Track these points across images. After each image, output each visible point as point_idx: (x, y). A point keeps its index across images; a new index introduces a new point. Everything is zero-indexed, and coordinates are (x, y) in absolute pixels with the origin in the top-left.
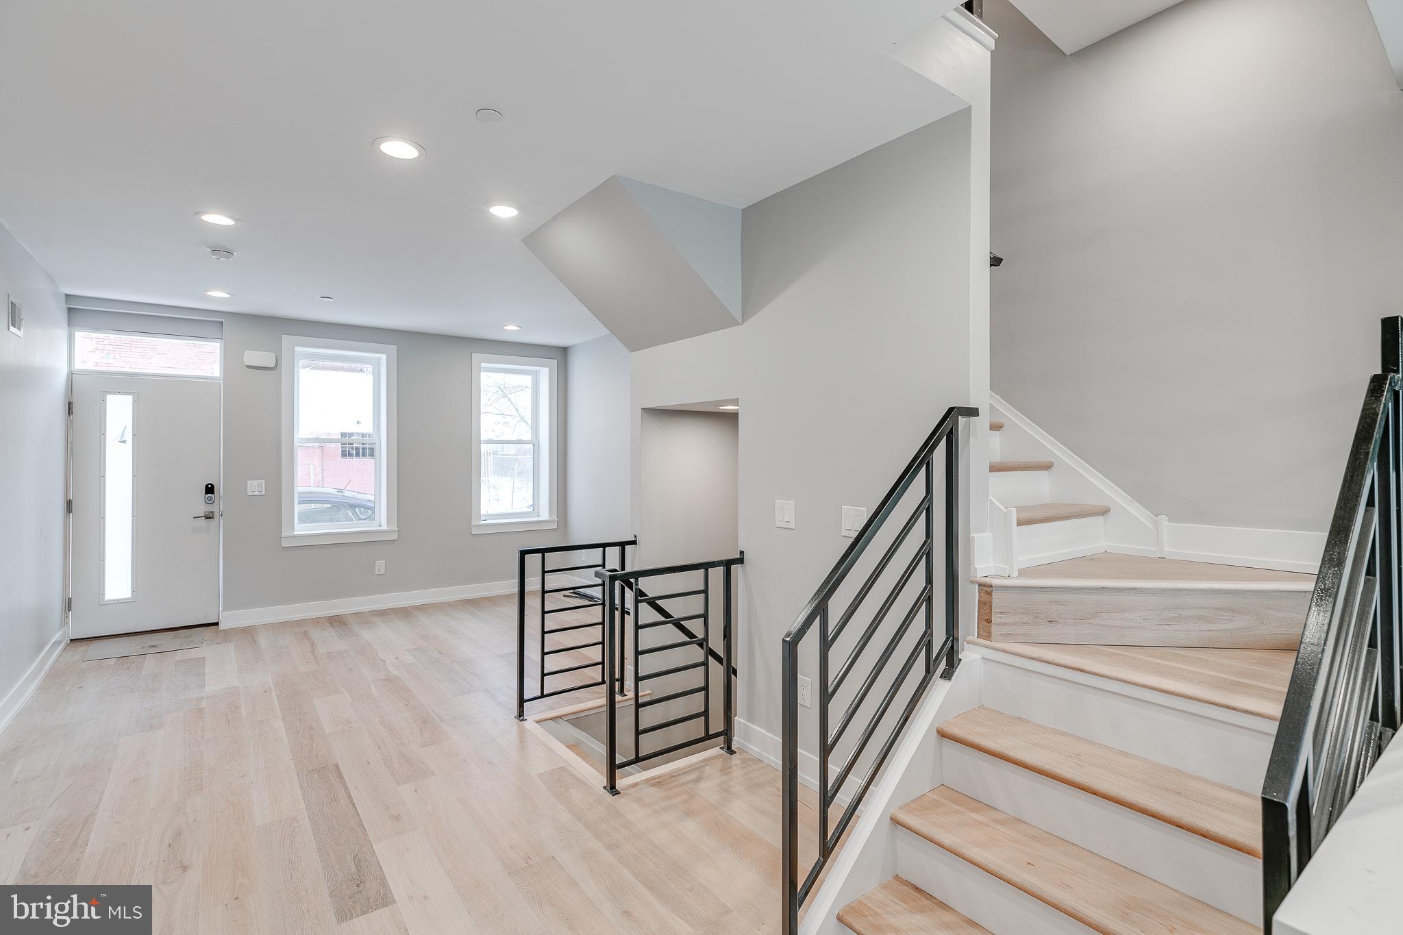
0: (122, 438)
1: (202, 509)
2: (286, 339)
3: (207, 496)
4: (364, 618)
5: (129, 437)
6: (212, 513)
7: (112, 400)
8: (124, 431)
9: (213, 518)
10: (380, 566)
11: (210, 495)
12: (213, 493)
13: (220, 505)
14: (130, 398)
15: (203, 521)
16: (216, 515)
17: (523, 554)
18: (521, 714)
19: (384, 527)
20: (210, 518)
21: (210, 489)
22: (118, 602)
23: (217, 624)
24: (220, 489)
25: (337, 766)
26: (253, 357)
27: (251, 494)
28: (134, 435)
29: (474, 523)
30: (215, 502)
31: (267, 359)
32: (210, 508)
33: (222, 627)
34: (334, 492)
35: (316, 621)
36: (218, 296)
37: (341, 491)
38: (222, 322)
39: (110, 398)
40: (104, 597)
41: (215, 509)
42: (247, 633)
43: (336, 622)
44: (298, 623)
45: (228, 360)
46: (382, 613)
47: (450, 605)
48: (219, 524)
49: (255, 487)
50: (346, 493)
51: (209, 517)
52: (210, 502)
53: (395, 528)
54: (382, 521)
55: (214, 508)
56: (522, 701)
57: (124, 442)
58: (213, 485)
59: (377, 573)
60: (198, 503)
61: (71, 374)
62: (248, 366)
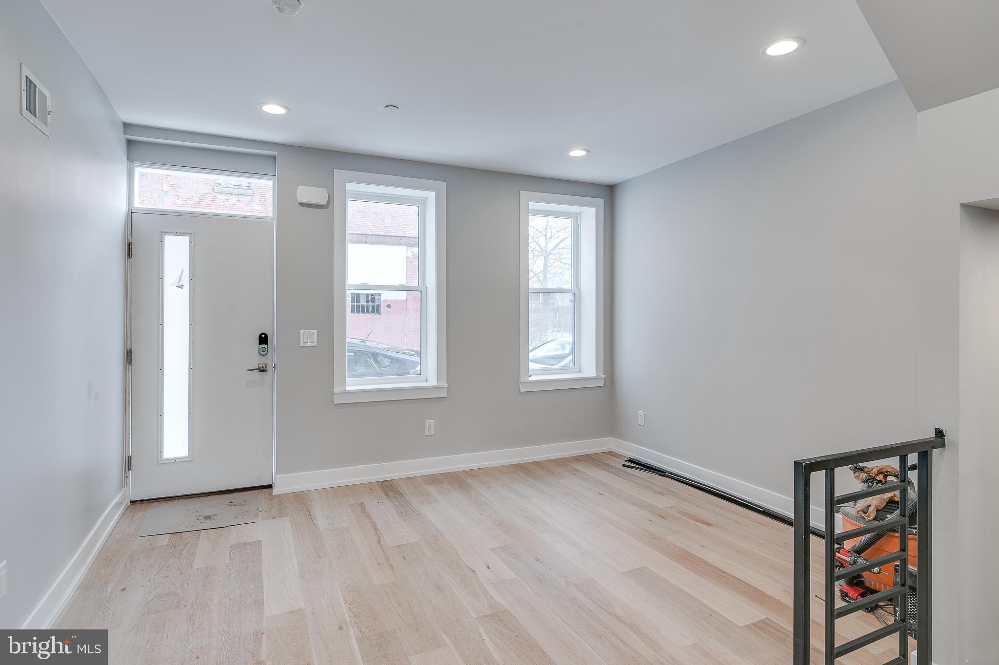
0: (179, 282)
1: (256, 361)
2: (337, 174)
3: (261, 346)
4: (418, 485)
5: (186, 282)
6: (266, 365)
7: (169, 240)
8: (181, 275)
9: (267, 371)
10: (430, 425)
11: (263, 345)
12: (266, 344)
13: (273, 357)
14: (186, 239)
15: (255, 375)
16: (270, 368)
19: (434, 383)
20: (264, 371)
21: (263, 339)
22: (176, 461)
23: (270, 486)
24: (273, 340)
26: (307, 193)
27: (304, 345)
28: (191, 279)
29: (522, 380)
30: (269, 353)
31: (317, 195)
32: (263, 360)
33: (276, 491)
34: (358, 342)
35: (368, 487)
37: (363, 341)
38: (275, 157)
39: (167, 239)
40: (162, 456)
41: (269, 362)
42: (301, 499)
43: (389, 488)
44: (351, 490)
45: (282, 197)
46: (434, 480)
47: (500, 471)
48: (273, 376)
49: (307, 337)
50: (368, 343)
51: (262, 370)
52: (263, 354)
53: (445, 384)
54: (432, 376)
55: (267, 361)
57: (181, 287)
58: (266, 335)
59: (427, 433)
60: (252, 354)
61: (130, 215)
62: (300, 205)
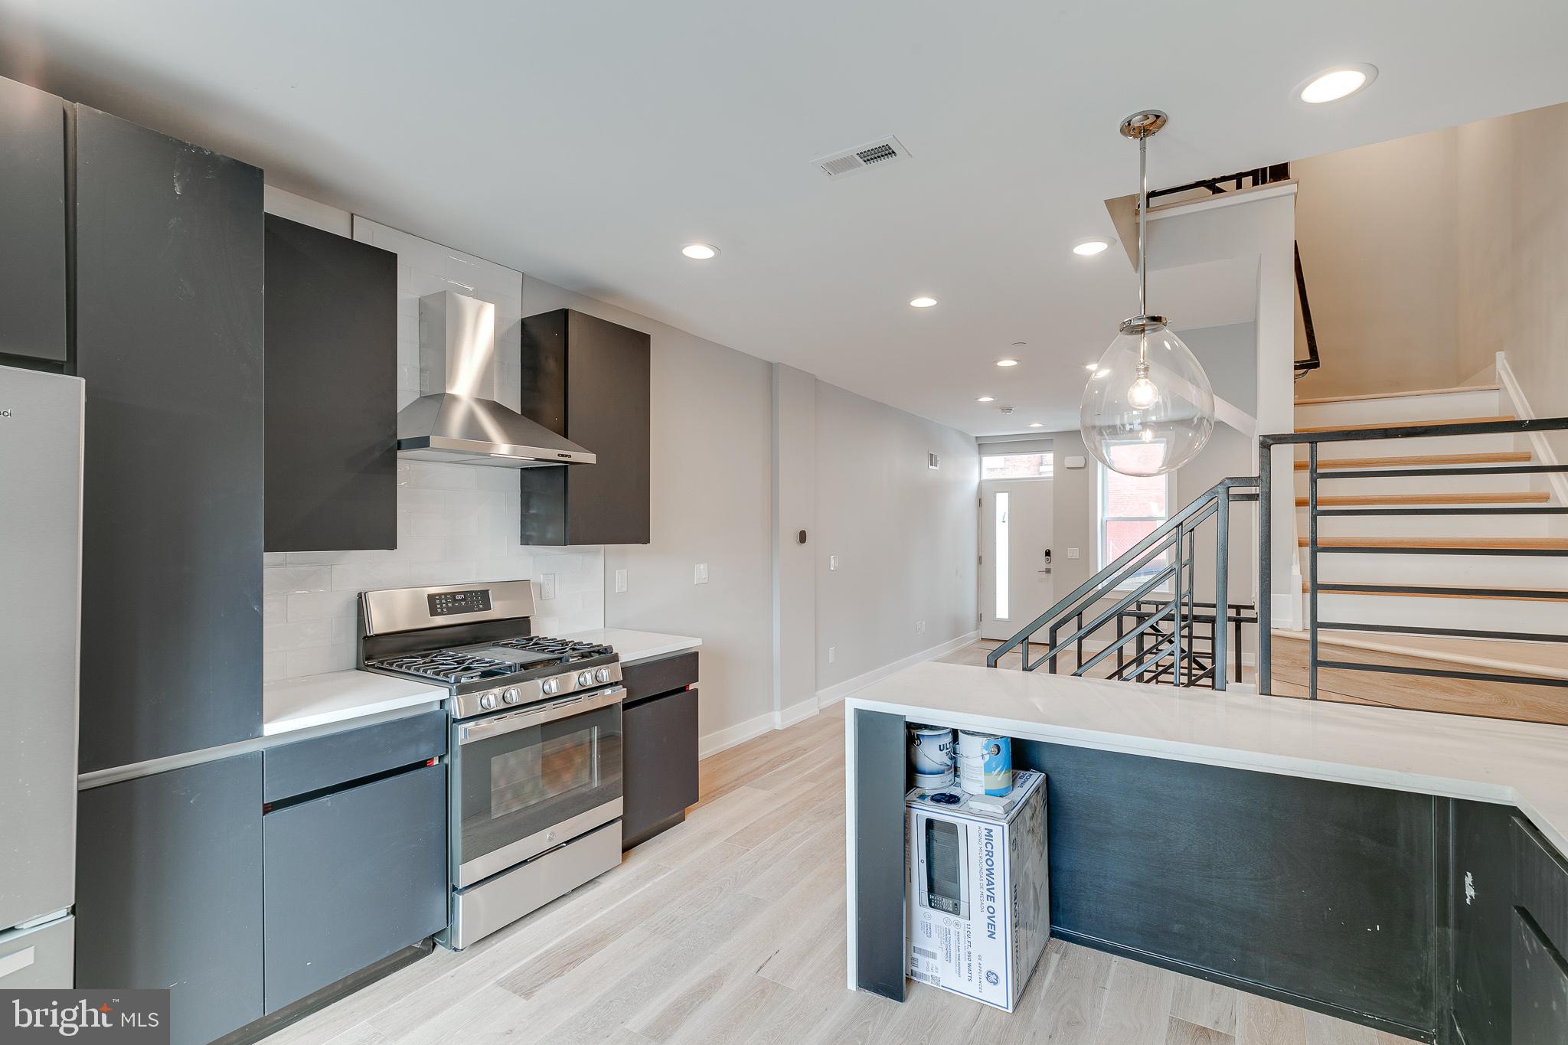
1: (1044, 566)
3: (1047, 557)
5: (1006, 519)
6: (1049, 568)
8: (1004, 514)
9: (1050, 573)
12: (1050, 556)
13: (1052, 565)
14: (1007, 494)
15: (1044, 575)
16: (1051, 570)
21: (1048, 553)
24: (1054, 554)
26: (1072, 461)
27: (1070, 557)
30: (1051, 562)
31: (1078, 461)
32: (1048, 565)
36: (1036, 426)
38: (1053, 439)
39: (998, 495)
45: (1057, 463)
48: (1051, 576)
49: (1073, 552)
51: (1048, 571)
52: (1048, 562)
58: (1049, 551)
60: (1041, 561)
61: (980, 483)
62: (1068, 468)
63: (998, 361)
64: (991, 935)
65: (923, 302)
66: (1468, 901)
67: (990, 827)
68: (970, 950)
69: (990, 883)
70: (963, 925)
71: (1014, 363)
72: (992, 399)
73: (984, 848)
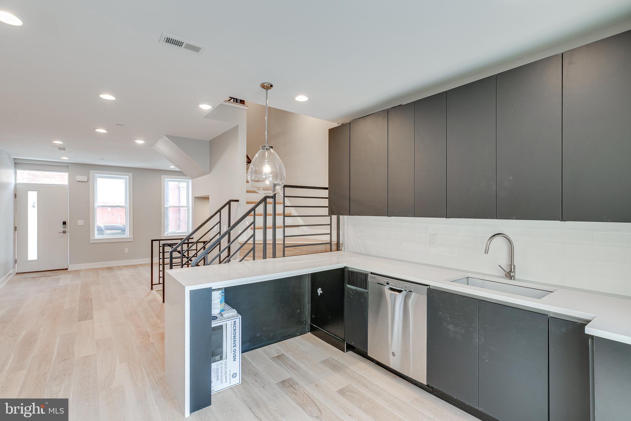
0: (34, 206)
1: (62, 229)
2: (91, 172)
4: (119, 268)
5: (36, 205)
8: (34, 203)
10: (127, 250)
11: (64, 225)
12: (65, 224)
13: (68, 229)
14: (36, 192)
15: (62, 234)
16: (67, 232)
17: (152, 241)
18: (152, 288)
19: (128, 237)
21: (64, 223)
22: (32, 261)
23: (67, 269)
24: (68, 223)
25: (91, 299)
26: (79, 178)
27: (79, 225)
28: (38, 205)
29: (162, 235)
30: (66, 227)
31: (84, 178)
32: (64, 229)
33: (69, 270)
35: (103, 268)
36: (65, 159)
38: (69, 166)
39: (29, 192)
40: (27, 259)
42: (77, 272)
43: (110, 269)
44: (96, 269)
45: (71, 178)
46: (127, 267)
48: (68, 234)
49: (80, 222)
51: (64, 232)
52: (64, 227)
53: (132, 237)
54: (127, 235)
55: (66, 230)
56: (152, 285)
58: (65, 222)
59: (125, 252)
60: (61, 228)
61: (16, 185)
62: (78, 181)
63: (96, 129)
64: (235, 360)
65: (107, 97)
66: (319, 295)
67: (234, 320)
68: (226, 370)
69: (235, 341)
70: (223, 362)
71: (105, 131)
72: (62, 143)
73: (233, 329)
